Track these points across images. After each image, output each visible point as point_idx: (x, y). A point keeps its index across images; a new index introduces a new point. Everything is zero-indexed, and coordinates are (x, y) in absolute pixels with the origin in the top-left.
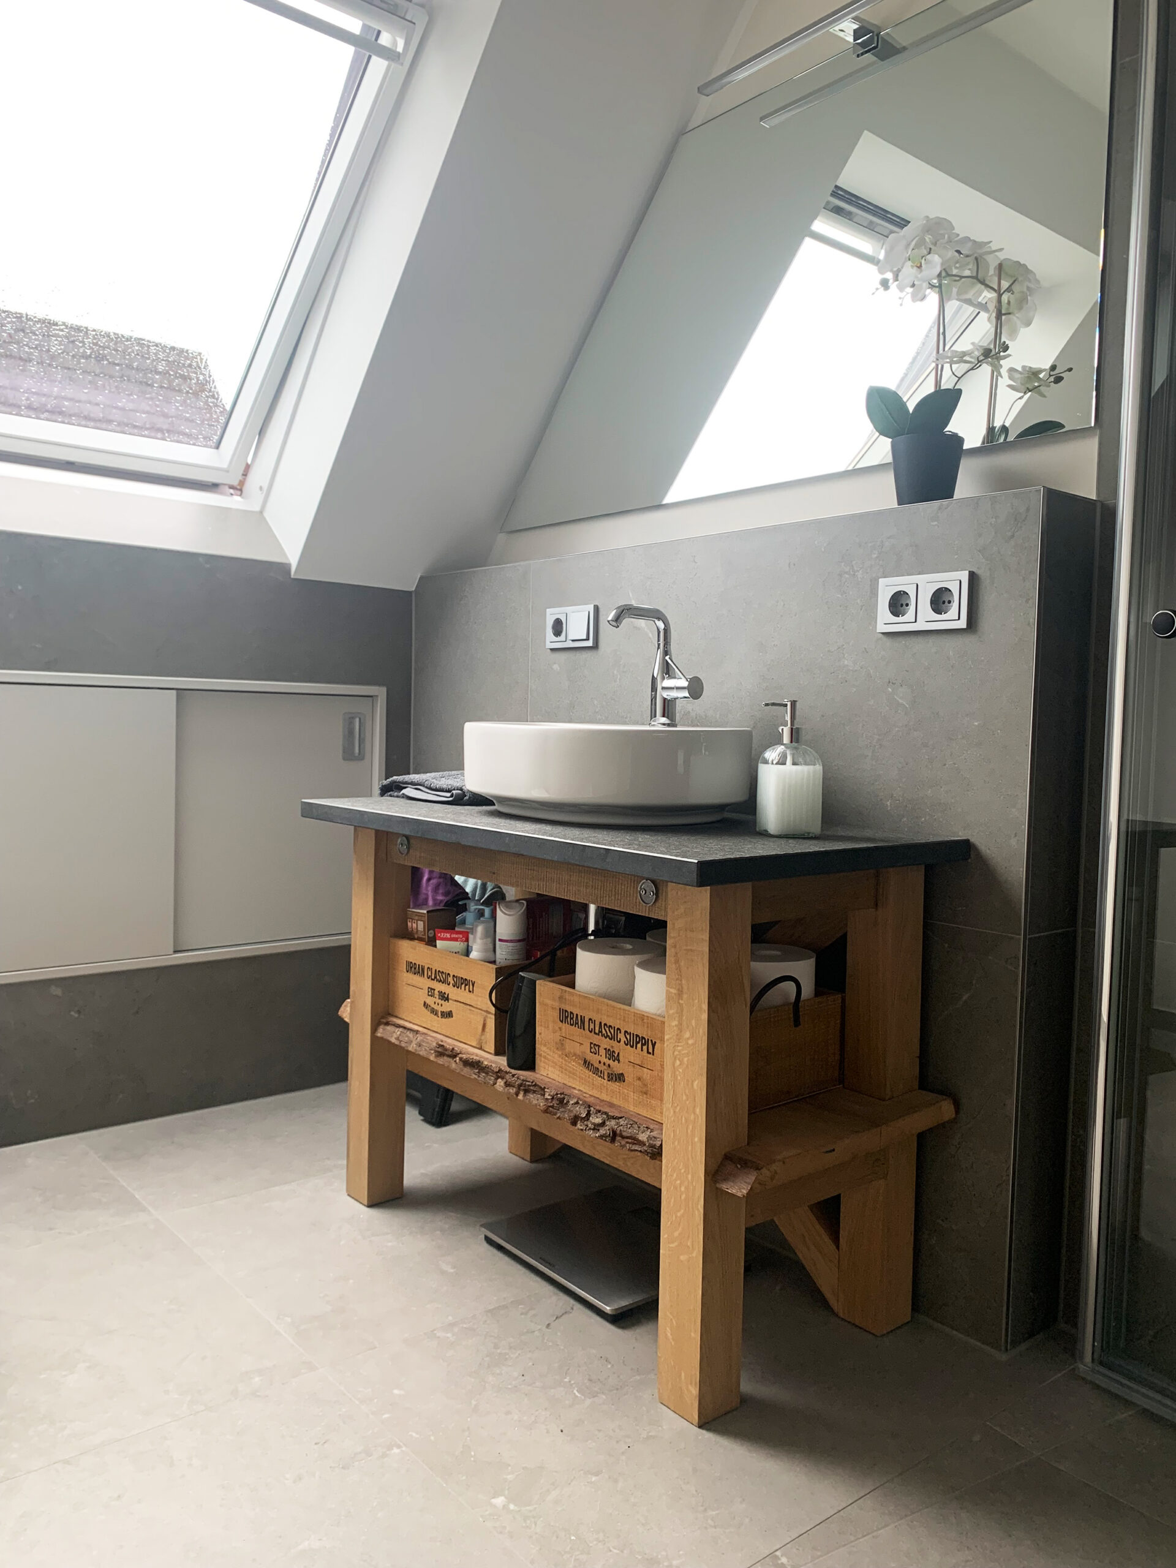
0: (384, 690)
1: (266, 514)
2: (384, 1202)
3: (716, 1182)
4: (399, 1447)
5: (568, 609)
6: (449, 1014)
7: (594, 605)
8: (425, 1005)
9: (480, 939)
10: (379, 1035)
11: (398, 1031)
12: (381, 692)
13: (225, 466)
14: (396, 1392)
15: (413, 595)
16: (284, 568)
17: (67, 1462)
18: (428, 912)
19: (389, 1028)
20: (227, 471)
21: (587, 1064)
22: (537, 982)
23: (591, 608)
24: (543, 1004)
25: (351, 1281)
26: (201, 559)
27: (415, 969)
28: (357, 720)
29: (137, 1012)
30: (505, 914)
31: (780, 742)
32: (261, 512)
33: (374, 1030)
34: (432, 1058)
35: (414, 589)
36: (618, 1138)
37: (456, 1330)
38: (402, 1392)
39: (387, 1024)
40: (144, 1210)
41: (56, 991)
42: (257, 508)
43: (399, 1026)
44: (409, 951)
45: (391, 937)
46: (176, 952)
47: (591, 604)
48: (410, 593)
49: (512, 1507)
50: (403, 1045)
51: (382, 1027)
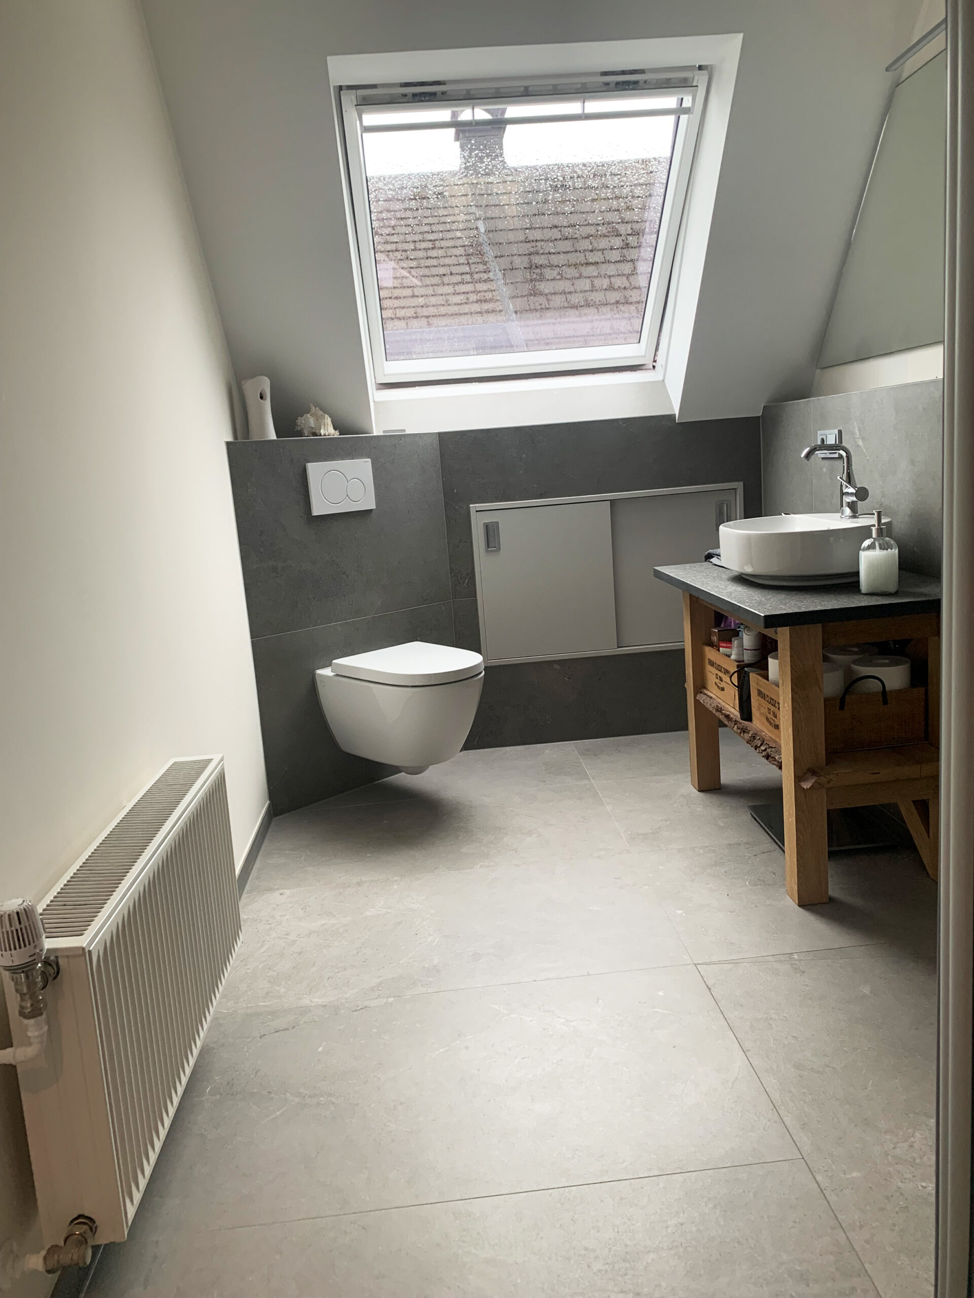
0: (741, 484)
1: (666, 381)
2: (708, 790)
3: (800, 781)
4: (649, 886)
5: (827, 432)
6: (723, 689)
7: (839, 430)
8: (716, 684)
9: (736, 648)
10: (697, 698)
11: (704, 697)
12: (739, 485)
13: (643, 354)
14: (661, 867)
15: (761, 418)
16: (671, 417)
17: (516, 865)
18: (718, 631)
19: (702, 695)
20: (645, 357)
21: (767, 719)
22: (750, 673)
23: (836, 431)
24: (752, 686)
25: (668, 822)
26: (621, 423)
27: (712, 663)
28: (725, 505)
29: (600, 679)
30: (747, 635)
31: (870, 537)
32: (663, 380)
33: (695, 696)
34: (714, 712)
35: (761, 414)
36: (770, 758)
37: (706, 849)
38: (663, 868)
39: (701, 693)
40: (588, 779)
41: (557, 667)
42: (661, 379)
43: (705, 694)
44: (710, 653)
45: (704, 644)
46: (618, 647)
47: (836, 429)
48: (759, 417)
49: (684, 915)
50: (705, 704)
51: (699, 694)
